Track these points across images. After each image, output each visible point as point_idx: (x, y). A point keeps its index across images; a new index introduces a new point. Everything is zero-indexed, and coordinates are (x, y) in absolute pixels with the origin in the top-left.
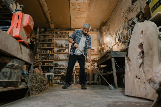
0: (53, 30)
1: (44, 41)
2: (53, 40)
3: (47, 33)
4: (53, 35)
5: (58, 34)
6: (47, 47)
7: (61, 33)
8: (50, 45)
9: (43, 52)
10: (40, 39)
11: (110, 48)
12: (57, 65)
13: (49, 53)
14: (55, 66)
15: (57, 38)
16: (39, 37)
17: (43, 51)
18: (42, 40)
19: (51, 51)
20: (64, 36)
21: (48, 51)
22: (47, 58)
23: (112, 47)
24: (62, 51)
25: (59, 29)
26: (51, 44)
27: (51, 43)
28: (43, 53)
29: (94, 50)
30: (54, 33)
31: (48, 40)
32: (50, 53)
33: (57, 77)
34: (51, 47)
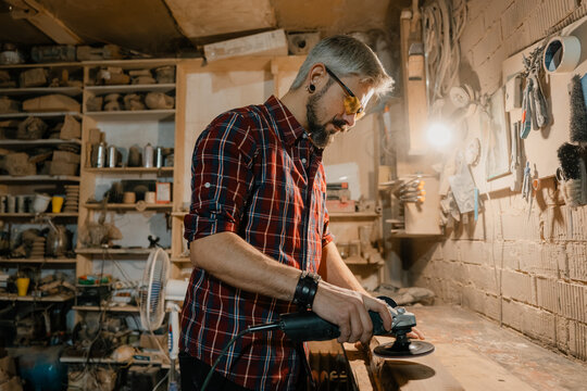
0: (70, 55)
1: (12, 131)
4: (75, 87)
5: (104, 82)
6: (32, 177)
7: (126, 72)
8: (50, 158)
9: (12, 206)
11: (454, 204)
12: (93, 293)
13: (50, 209)
14: (82, 300)
15: (103, 109)
17: (13, 199)
18: (7, 124)
19: (58, 201)
20: (143, 94)
21: (41, 203)
22: (39, 243)
23: (482, 198)
24: (130, 196)
25: (108, 50)
26: (56, 154)
27: (54, 147)
28: (12, 213)
29: (340, 193)
30: (77, 74)
32: (57, 208)
33: (86, 376)
34: (53, 176)
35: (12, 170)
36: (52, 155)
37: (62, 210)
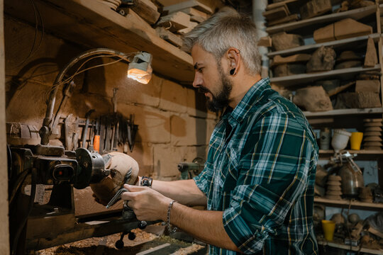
1: (301, 66)
2: (371, 45)
3: (317, 9)
4: (369, 7)
6: (332, 112)
8: (352, 88)
10: (278, 59)
13: (349, 145)
16: (272, 48)
19: (358, 137)
21: (342, 138)
22: (336, 182)
26: (360, 85)
27: (356, 77)
31: (330, 58)
32: (357, 145)
34: (363, 108)
35: (312, 104)
36: (354, 86)
37: (362, 147)
